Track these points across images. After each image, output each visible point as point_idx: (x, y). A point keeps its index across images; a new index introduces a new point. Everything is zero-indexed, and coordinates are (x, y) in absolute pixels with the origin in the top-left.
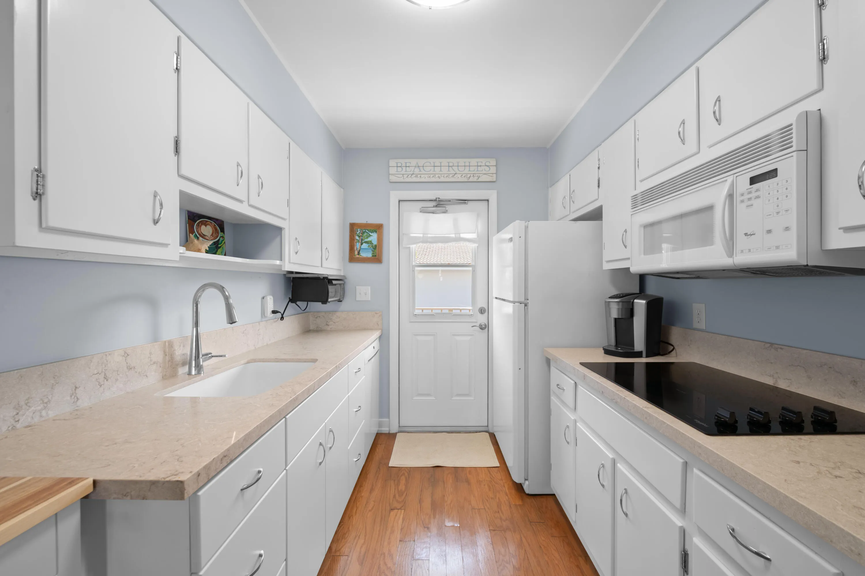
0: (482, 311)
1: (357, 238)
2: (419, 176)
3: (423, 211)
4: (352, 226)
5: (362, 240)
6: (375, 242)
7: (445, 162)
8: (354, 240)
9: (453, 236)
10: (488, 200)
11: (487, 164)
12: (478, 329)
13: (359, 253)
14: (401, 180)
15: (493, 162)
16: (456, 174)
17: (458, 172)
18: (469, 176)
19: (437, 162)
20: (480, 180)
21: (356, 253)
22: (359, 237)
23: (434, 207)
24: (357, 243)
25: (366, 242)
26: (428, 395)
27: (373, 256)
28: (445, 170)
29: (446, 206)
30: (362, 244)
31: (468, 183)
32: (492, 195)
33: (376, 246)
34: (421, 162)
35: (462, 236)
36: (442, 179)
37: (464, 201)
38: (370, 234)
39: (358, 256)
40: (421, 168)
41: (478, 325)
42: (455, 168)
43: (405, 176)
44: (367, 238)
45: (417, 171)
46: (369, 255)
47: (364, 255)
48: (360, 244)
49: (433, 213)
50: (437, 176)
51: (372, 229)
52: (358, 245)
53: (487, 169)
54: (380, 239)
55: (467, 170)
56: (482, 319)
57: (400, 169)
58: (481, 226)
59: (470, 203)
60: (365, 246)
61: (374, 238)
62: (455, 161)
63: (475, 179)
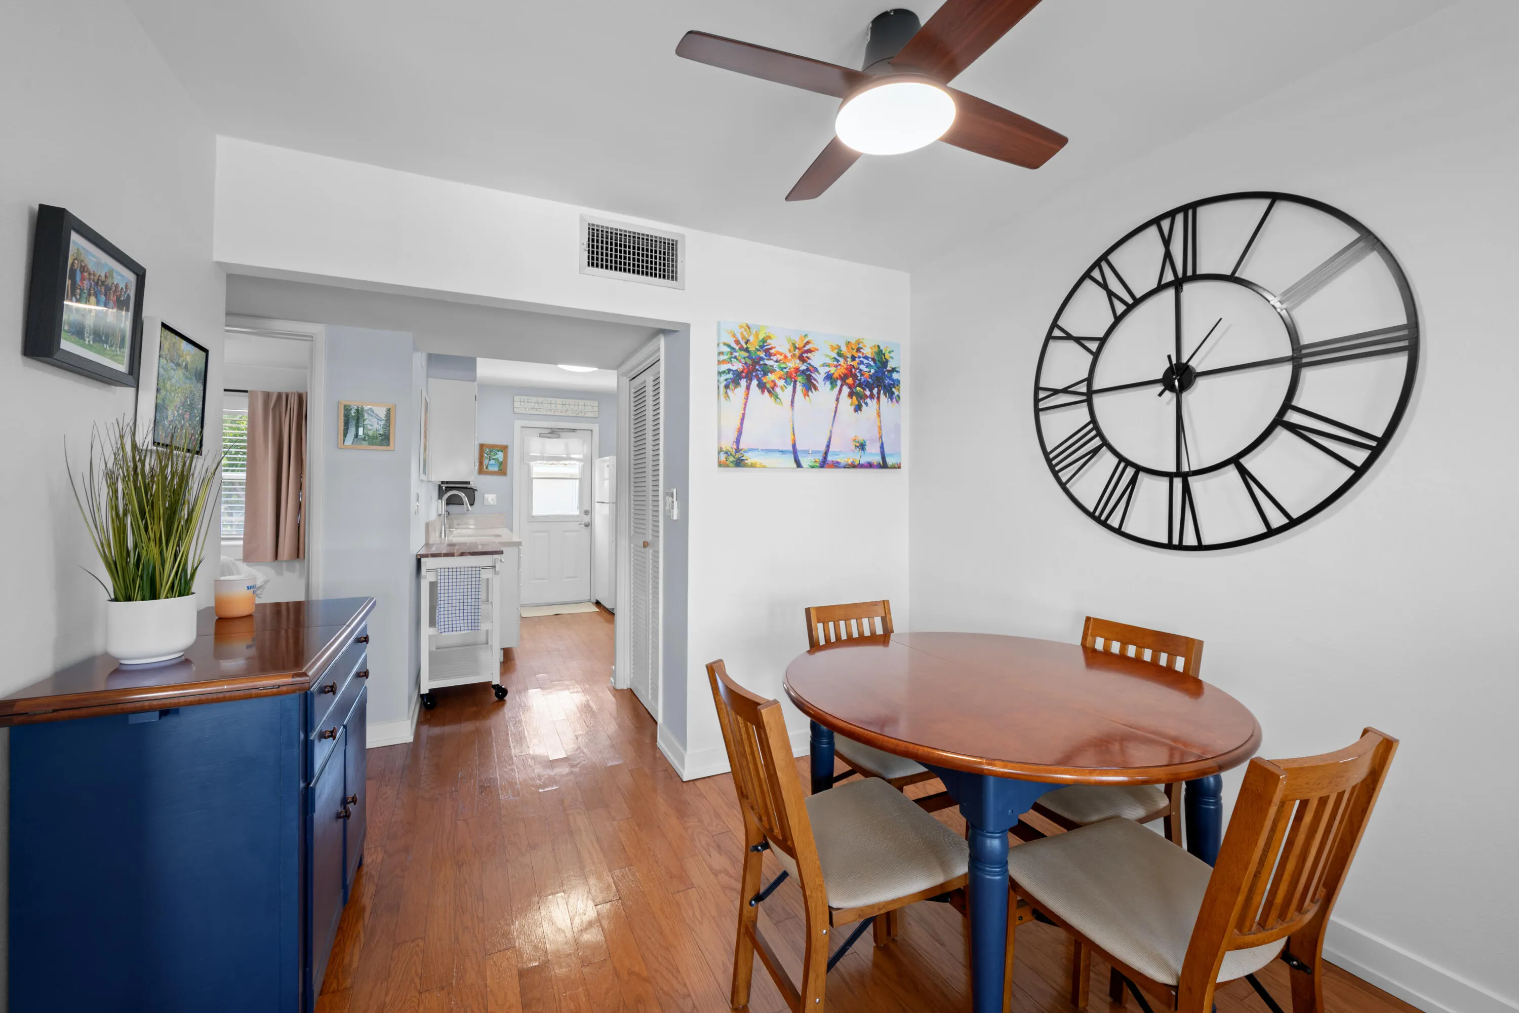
0: (586, 512)
1: (486, 455)
2: (538, 410)
3: (541, 435)
4: (482, 447)
5: (490, 457)
6: (501, 460)
7: (559, 401)
8: (483, 457)
9: (565, 456)
10: (592, 430)
11: (592, 405)
12: (583, 526)
13: (487, 468)
14: (524, 412)
15: (596, 403)
16: (567, 410)
17: (569, 409)
18: (577, 412)
19: (553, 400)
20: (586, 416)
21: (485, 467)
22: (488, 455)
23: (549, 433)
24: (486, 460)
25: (493, 459)
26: (543, 579)
27: (499, 470)
28: (559, 407)
29: (560, 433)
30: (490, 460)
31: (577, 418)
32: (596, 428)
33: (502, 462)
34: (540, 399)
35: (572, 456)
36: (557, 414)
37: (574, 430)
38: (498, 453)
39: (486, 470)
40: (541, 405)
41: (583, 523)
42: (568, 406)
43: (527, 409)
44: (494, 455)
45: (537, 406)
46: (496, 469)
47: (491, 469)
48: (488, 460)
49: (549, 438)
50: (553, 411)
51: (499, 449)
52: (486, 462)
53: (591, 408)
54: (505, 457)
55: (576, 408)
56: (586, 519)
57: (523, 404)
58: (586, 449)
59: (578, 431)
60: (492, 462)
61: (500, 456)
62: (568, 401)
63: (583, 415)
